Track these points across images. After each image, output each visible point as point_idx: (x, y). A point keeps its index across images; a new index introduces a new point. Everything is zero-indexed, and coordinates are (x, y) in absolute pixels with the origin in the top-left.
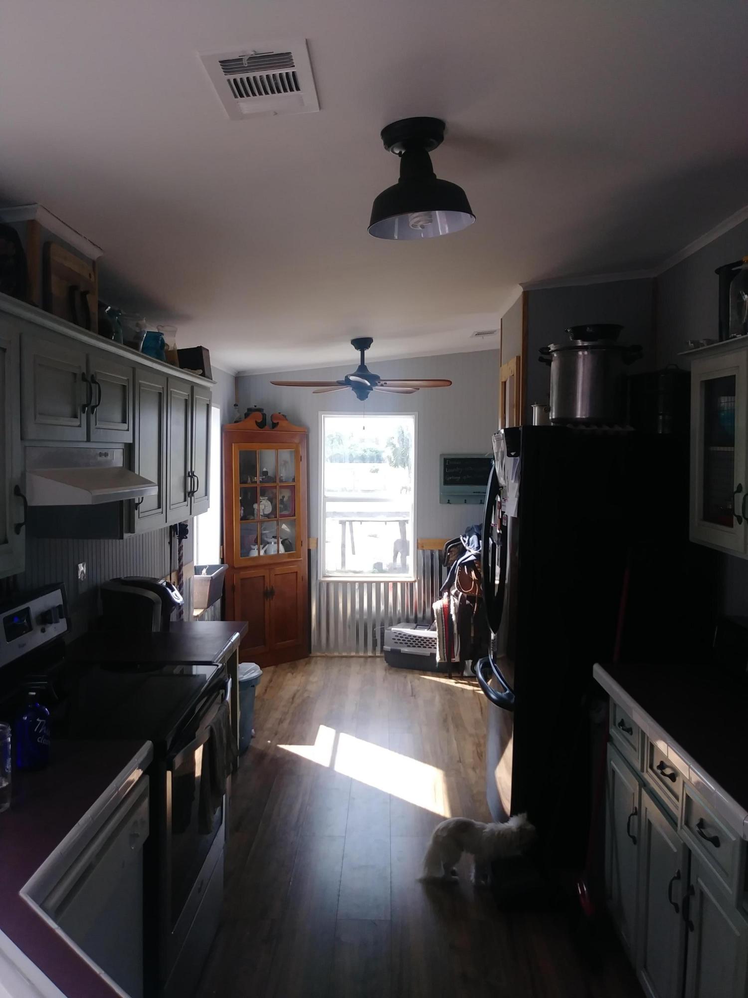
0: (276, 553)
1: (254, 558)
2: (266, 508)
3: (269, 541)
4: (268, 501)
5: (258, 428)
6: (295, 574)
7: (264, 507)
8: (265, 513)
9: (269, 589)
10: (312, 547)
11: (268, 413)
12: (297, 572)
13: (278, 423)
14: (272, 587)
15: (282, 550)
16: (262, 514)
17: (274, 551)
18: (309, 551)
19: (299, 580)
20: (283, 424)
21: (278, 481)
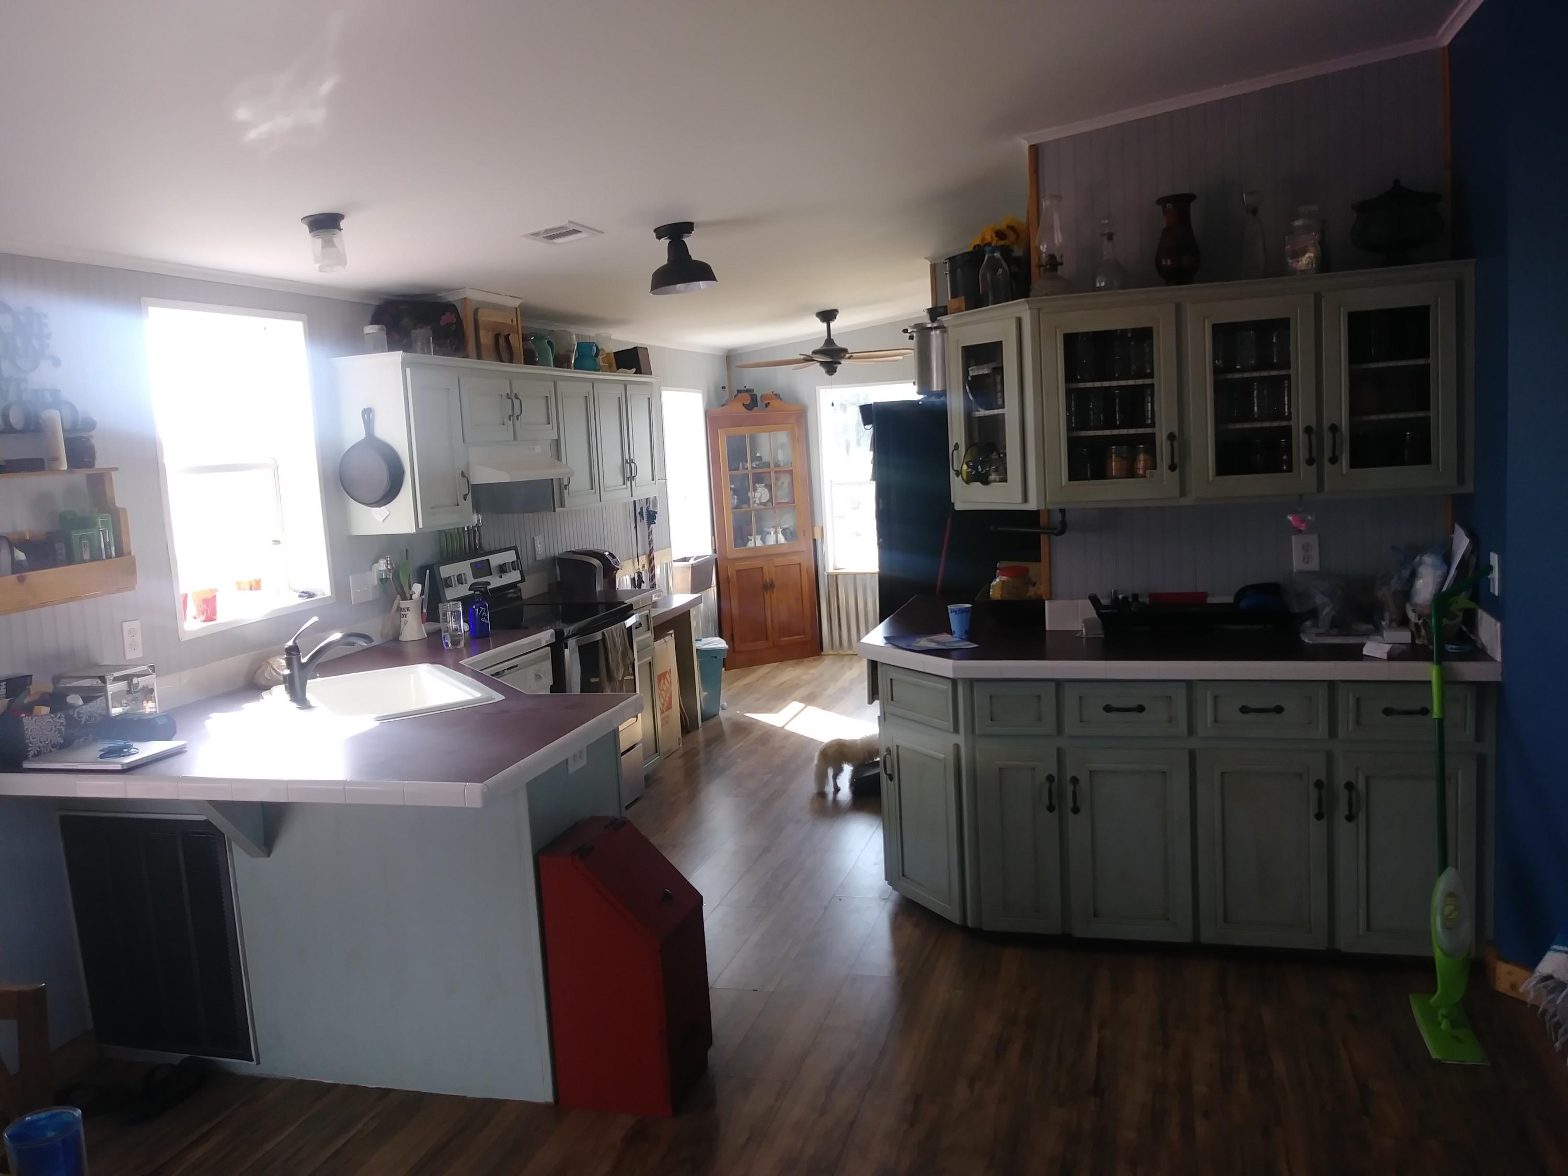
0: (775, 543)
1: (751, 548)
2: (763, 496)
3: (768, 531)
4: (764, 488)
5: (746, 410)
6: (798, 565)
7: (760, 494)
8: (762, 501)
9: (768, 582)
10: (817, 536)
11: (759, 393)
12: (800, 564)
13: (769, 403)
14: (772, 580)
15: (782, 539)
16: (758, 502)
17: (774, 542)
18: (815, 540)
19: (804, 572)
20: (774, 403)
21: (772, 465)
